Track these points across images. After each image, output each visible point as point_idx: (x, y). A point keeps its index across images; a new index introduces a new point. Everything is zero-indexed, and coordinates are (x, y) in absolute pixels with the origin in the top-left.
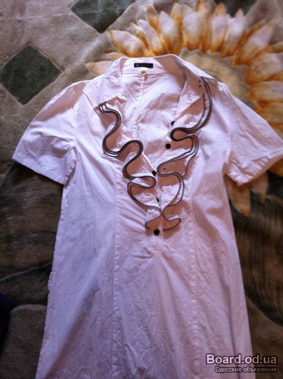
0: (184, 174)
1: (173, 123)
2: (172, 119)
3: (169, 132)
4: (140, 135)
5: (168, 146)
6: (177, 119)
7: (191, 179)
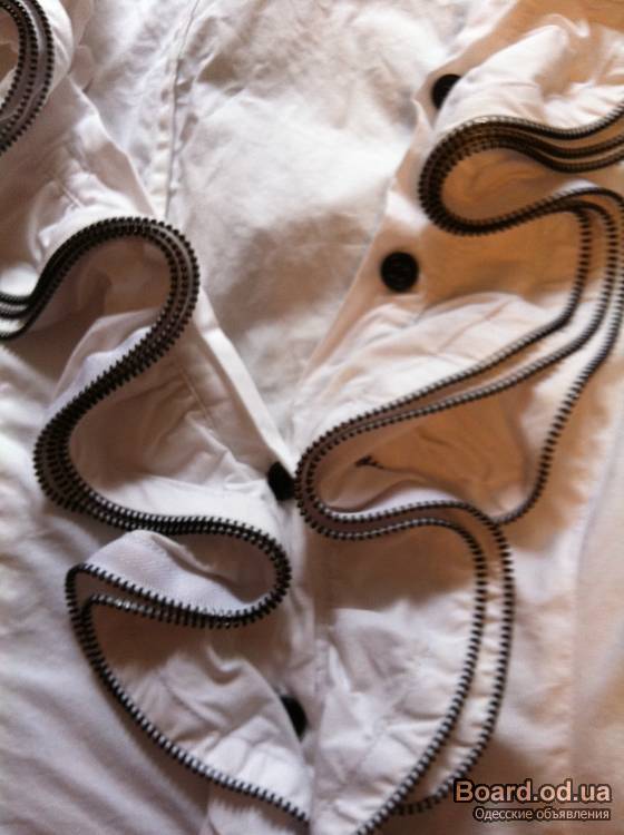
0: (511, 503)
1: (441, 87)
2: (437, 59)
3: (409, 158)
4: (197, 176)
5: (398, 272)
6: (478, 55)
7: (568, 547)
